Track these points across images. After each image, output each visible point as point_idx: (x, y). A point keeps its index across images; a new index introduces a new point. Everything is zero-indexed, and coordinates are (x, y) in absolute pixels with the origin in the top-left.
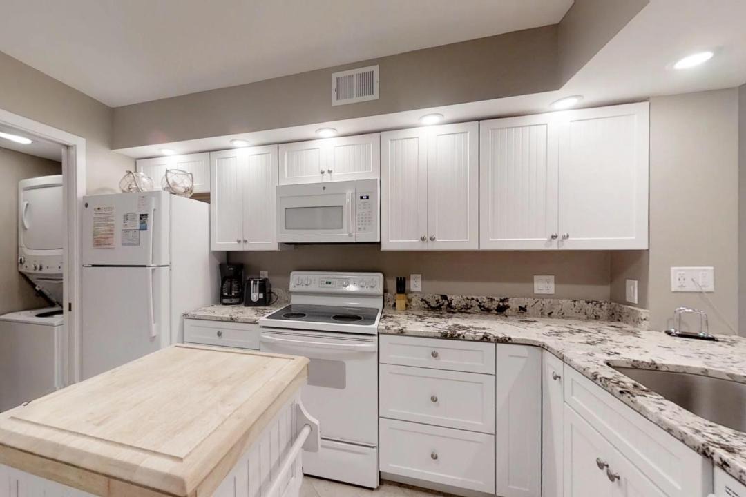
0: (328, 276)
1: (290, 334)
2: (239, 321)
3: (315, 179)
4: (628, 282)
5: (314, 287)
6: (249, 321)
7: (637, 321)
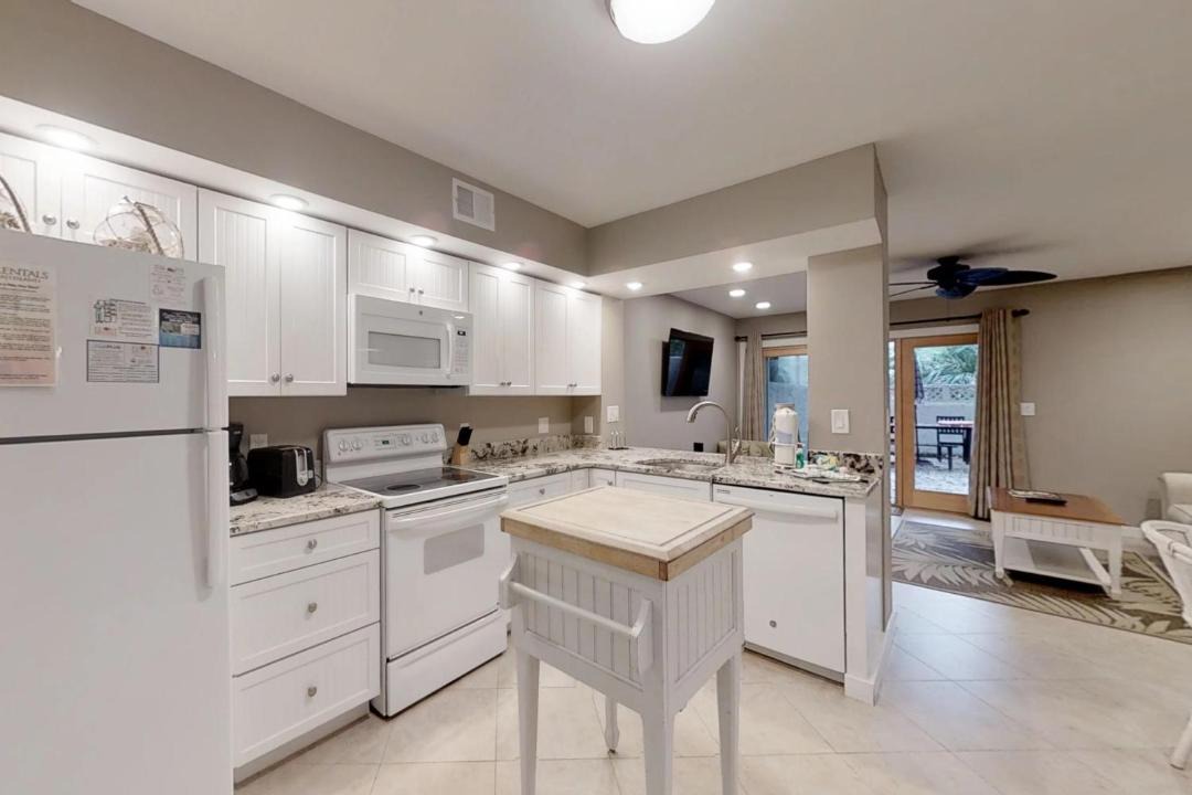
0: (385, 433)
1: (423, 510)
2: (351, 511)
3: (400, 295)
4: (586, 418)
5: (370, 451)
6: (367, 507)
7: (595, 445)
